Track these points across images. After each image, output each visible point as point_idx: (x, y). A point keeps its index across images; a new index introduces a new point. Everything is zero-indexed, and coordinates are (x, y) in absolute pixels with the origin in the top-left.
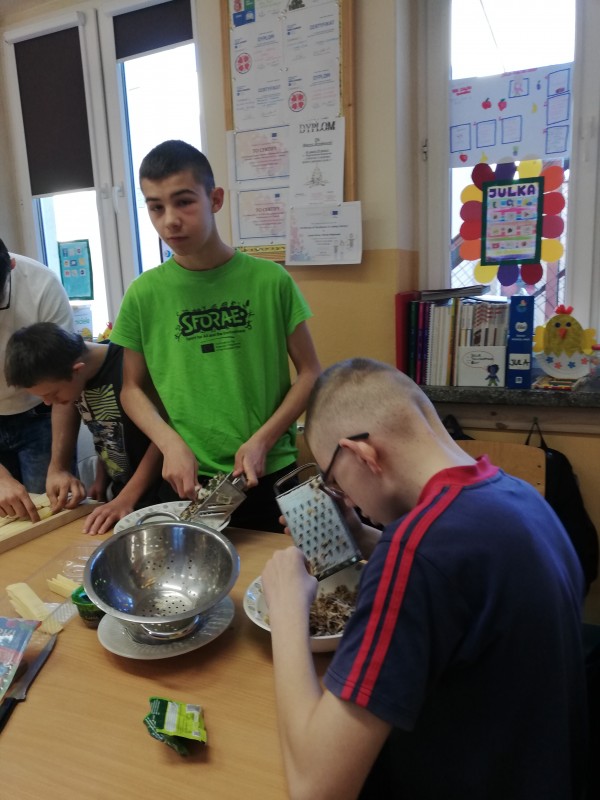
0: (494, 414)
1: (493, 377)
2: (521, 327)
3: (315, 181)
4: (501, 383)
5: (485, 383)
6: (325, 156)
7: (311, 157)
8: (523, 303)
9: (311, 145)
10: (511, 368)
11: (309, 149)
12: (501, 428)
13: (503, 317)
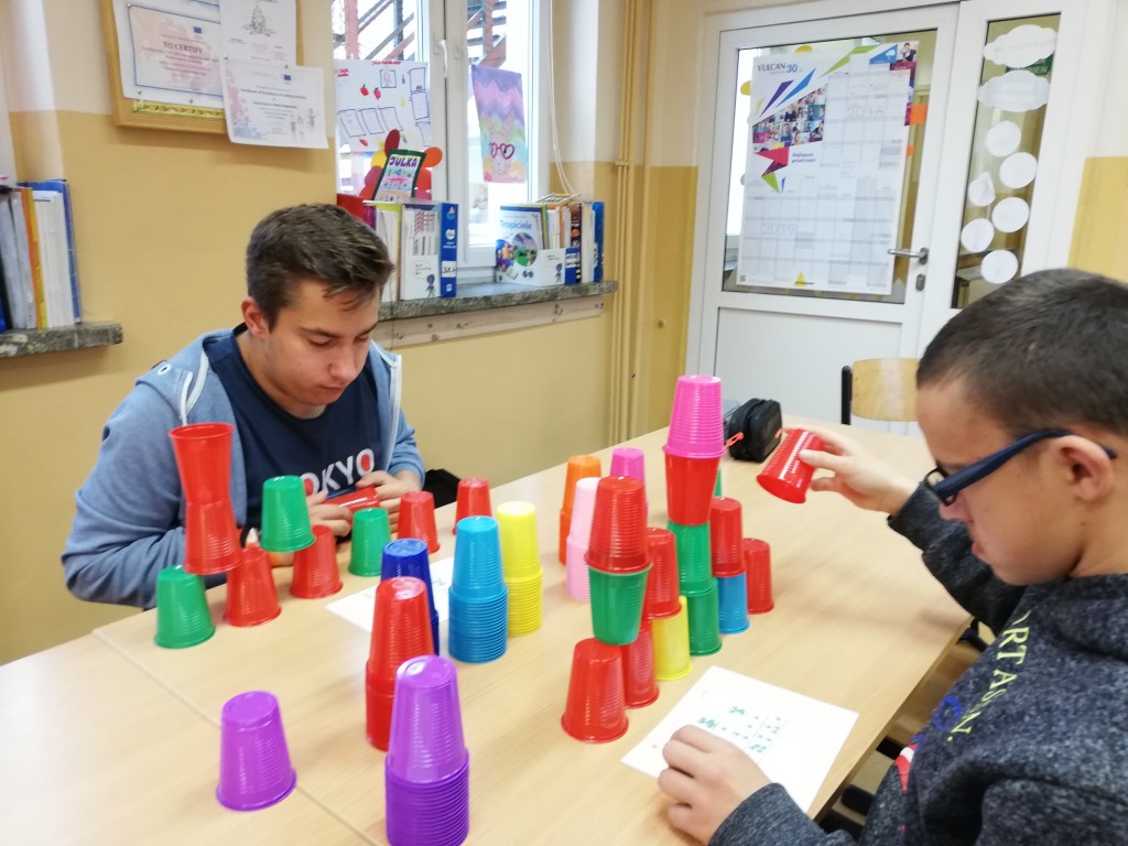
0: (430, 326)
1: (431, 288)
2: (450, 234)
3: (257, 26)
4: (437, 293)
5: (425, 294)
8: (452, 211)
10: (445, 275)
12: (435, 339)
13: (433, 225)
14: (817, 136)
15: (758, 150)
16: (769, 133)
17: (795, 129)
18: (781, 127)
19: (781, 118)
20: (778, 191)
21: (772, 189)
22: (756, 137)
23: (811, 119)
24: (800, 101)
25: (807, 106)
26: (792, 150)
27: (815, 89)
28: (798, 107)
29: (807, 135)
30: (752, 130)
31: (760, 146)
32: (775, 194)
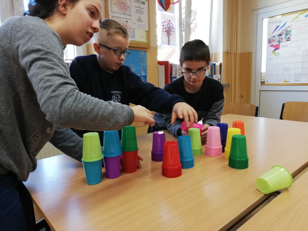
3: (139, 20)
6: (142, 13)
7: (137, 11)
9: (138, 7)
11: (137, 9)
14: (289, 39)
15: (270, 45)
16: (273, 40)
17: (282, 38)
18: (277, 38)
19: (277, 36)
20: (277, 56)
21: (275, 56)
22: (269, 42)
23: (286, 35)
24: (283, 30)
25: (285, 32)
26: (281, 44)
27: (288, 26)
28: (282, 32)
29: (286, 40)
30: (268, 40)
31: (270, 44)
32: (276, 57)
